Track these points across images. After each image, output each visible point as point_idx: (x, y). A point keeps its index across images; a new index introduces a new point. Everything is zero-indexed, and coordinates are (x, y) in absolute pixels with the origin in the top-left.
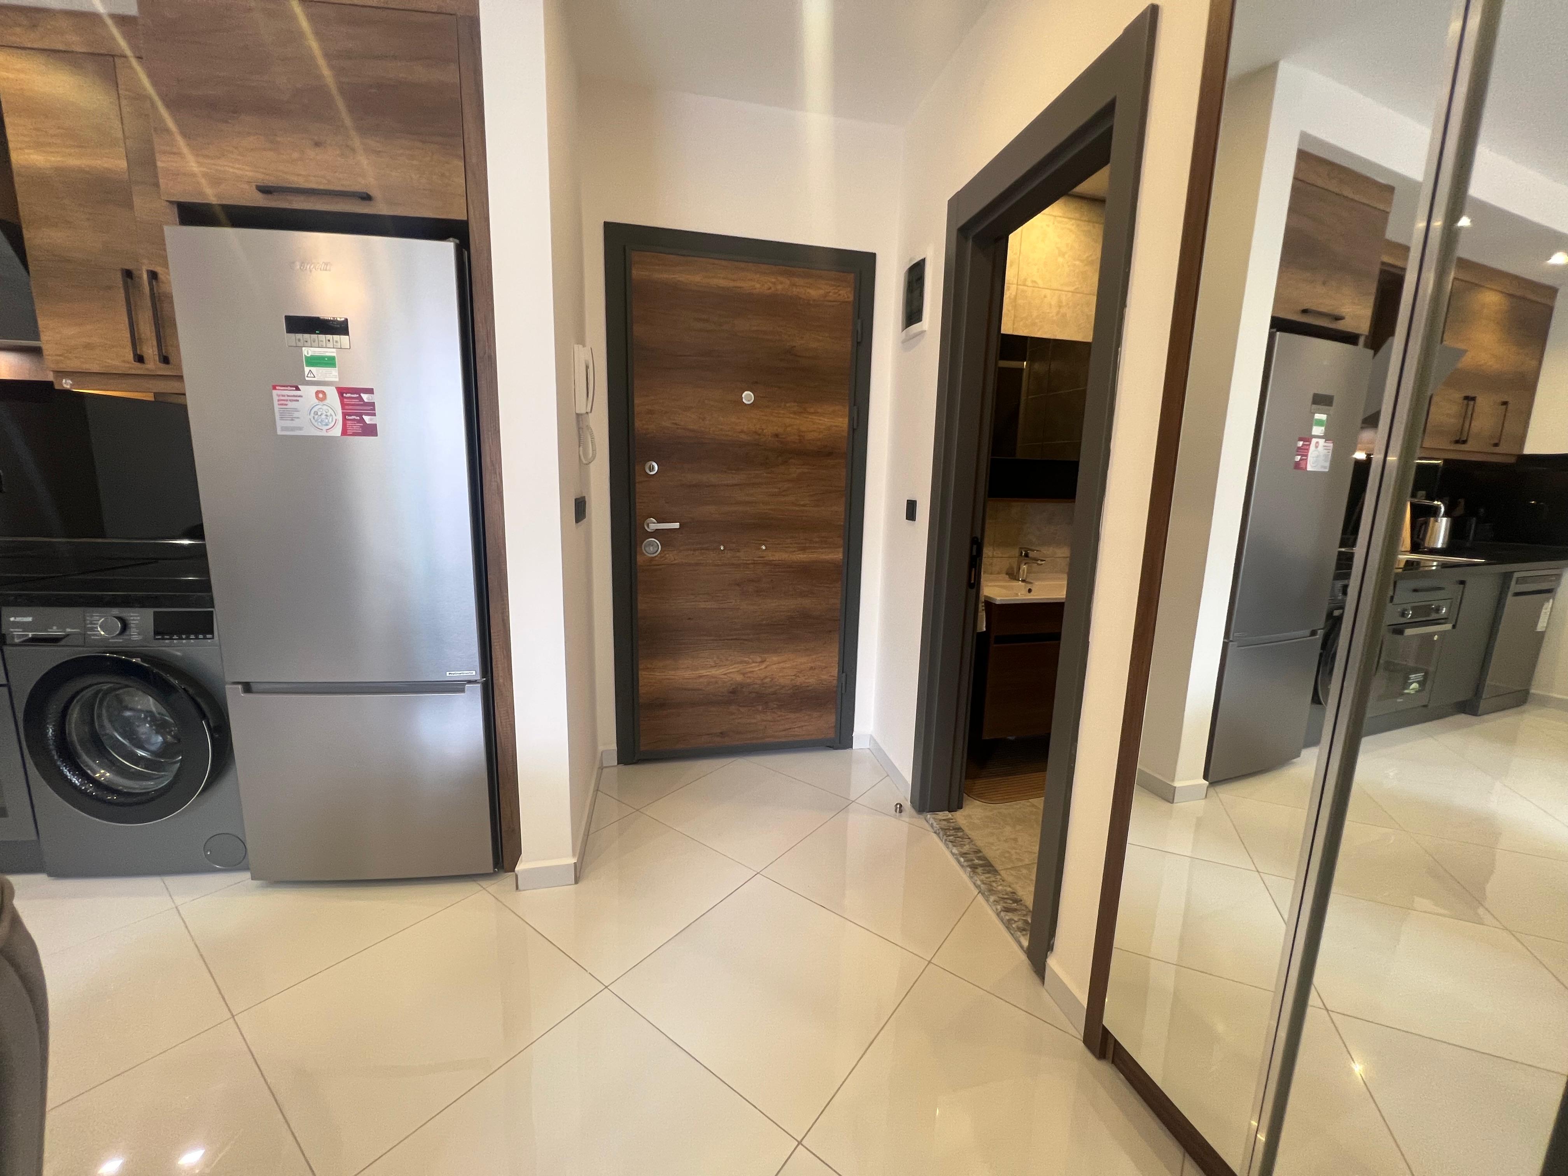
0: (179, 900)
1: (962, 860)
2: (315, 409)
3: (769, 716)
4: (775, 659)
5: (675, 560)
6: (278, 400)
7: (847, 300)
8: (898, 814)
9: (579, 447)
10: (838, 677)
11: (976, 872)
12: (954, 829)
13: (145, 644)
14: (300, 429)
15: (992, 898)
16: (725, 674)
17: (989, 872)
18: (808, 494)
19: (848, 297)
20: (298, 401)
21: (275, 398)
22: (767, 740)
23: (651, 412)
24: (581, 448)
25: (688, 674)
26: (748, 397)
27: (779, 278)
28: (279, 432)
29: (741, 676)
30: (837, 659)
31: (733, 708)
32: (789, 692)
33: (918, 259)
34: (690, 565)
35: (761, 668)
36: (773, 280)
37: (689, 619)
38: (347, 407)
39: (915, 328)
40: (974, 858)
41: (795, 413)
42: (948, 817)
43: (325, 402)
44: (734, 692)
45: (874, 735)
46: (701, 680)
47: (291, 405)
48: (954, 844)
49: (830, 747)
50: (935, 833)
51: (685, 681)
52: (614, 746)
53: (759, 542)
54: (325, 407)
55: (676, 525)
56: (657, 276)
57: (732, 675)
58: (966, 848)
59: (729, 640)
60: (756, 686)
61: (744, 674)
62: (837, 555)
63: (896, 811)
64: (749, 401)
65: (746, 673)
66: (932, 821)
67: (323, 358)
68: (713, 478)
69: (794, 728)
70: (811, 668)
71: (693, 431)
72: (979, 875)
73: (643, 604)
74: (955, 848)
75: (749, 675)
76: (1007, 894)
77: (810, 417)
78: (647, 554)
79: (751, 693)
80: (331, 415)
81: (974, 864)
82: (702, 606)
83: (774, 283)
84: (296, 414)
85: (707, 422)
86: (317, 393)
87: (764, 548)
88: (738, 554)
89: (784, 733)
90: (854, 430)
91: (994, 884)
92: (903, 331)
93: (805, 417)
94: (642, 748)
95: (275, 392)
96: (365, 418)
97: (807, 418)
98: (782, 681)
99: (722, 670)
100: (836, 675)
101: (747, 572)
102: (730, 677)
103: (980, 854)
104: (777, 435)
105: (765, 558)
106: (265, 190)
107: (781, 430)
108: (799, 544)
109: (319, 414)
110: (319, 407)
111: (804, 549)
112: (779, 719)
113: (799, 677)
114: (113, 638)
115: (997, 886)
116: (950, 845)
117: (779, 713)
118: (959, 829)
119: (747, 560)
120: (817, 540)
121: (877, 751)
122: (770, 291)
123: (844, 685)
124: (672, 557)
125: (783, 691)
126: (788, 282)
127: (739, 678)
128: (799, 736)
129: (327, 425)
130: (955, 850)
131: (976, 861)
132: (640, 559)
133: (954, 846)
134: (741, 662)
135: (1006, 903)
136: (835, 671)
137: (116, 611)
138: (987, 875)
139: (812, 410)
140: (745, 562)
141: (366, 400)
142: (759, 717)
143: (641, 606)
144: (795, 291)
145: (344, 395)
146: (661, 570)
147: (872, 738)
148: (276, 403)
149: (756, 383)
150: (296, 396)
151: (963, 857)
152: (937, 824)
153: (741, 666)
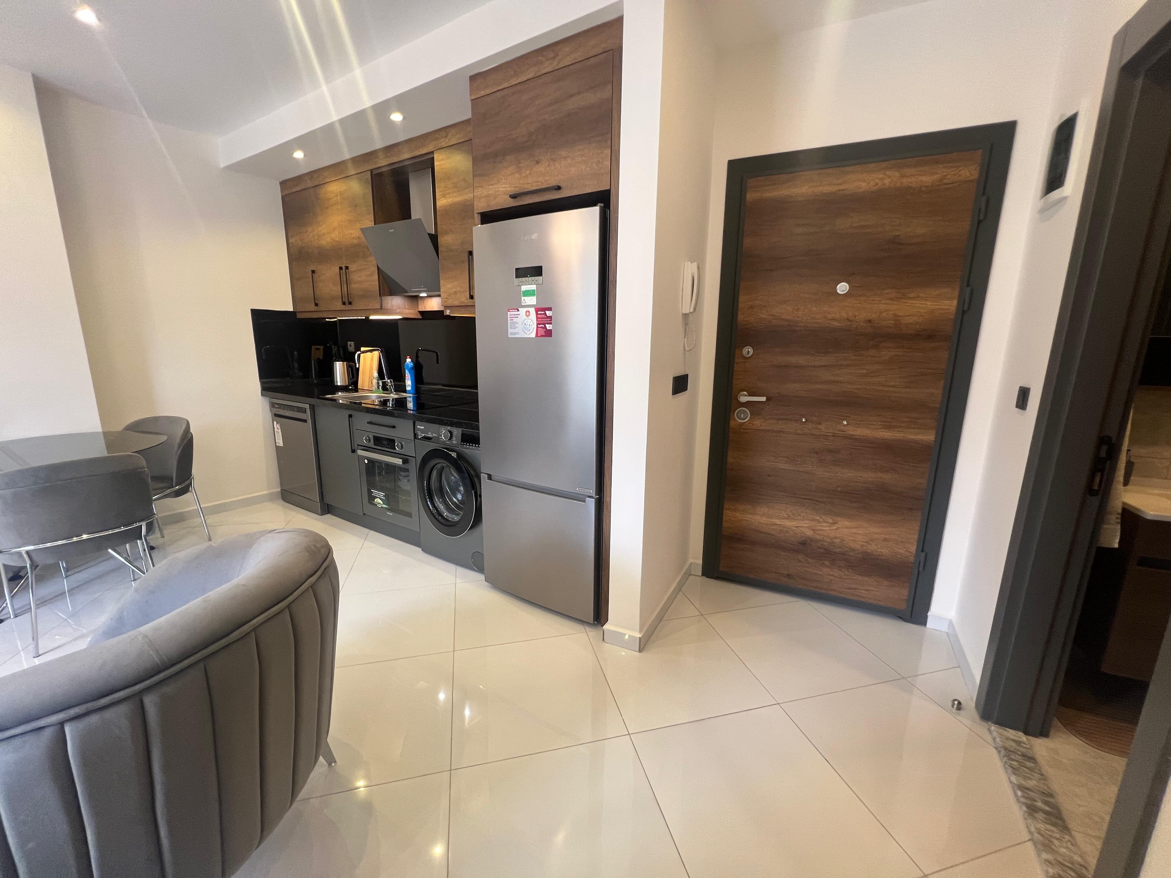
0: (458, 581)
1: (1019, 793)
2: (525, 322)
3: (836, 572)
4: (847, 523)
5: (761, 426)
6: (510, 318)
7: (970, 178)
8: (954, 710)
9: (685, 338)
10: (916, 554)
11: (1035, 817)
12: (1024, 755)
13: (457, 446)
14: (518, 333)
15: (1045, 856)
16: (796, 527)
17: (1054, 825)
18: (899, 375)
19: (971, 175)
20: (518, 317)
21: (509, 316)
22: (831, 593)
23: (751, 307)
24: (686, 339)
25: (764, 520)
26: (843, 288)
27: (888, 173)
28: (510, 336)
29: (812, 532)
30: (916, 537)
31: (801, 557)
32: (858, 556)
33: (1069, 114)
34: (774, 431)
35: (831, 528)
36: (881, 176)
37: (769, 476)
38: (539, 320)
39: (1056, 194)
40: (1038, 800)
41: (892, 299)
42: (1021, 740)
43: (529, 317)
44: (804, 543)
45: (954, 622)
46: (774, 527)
47: (515, 320)
48: (1016, 772)
49: (900, 617)
50: (996, 748)
51: (761, 525)
52: (700, 561)
53: (843, 418)
54: (529, 320)
55: (763, 399)
56: (767, 195)
57: (803, 529)
58: (1031, 783)
59: (802, 498)
60: (825, 543)
61: (814, 530)
62: (929, 437)
63: (953, 706)
64: (843, 291)
65: (817, 530)
66: (995, 734)
67: (529, 291)
68: (801, 360)
69: (861, 590)
70: (886, 540)
71: (785, 320)
72: (1037, 821)
73: (732, 458)
74: (1014, 776)
75: (819, 532)
76: (1072, 863)
77: (910, 301)
78: (738, 419)
79: (819, 548)
80: (532, 325)
81: (1035, 807)
82: (783, 467)
83: (881, 179)
84: (517, 325)
85: (800, 313)
86: (527, 312)
87: (845, 423)
88: (819, 426)
89: (849, 591)
90: (964, 312)
91: (1056, 842)
92: (1041, 199)
93: (904, 303)
94: (721, 569)
95: (509, 313)
96: (547, 326)
97: (906, 303)
98: (853, 545)
99: (794, 523)
100: (914, 552)
101: (826, 443)
102: (801, 530)
103: (1050, 799)
104: (870, 321)
105: (846, 433)
106: (514, 197)
107: (874, 316)
108: (884, 422)
109: (526, 324)
110: (527, 320)
111: (889, 427)
112: (845, 577)
113: (870, 544)
114: (447, 441)
115: (1060, 846)
116: (1010, 770)
117: (847, 573)
118: (1032, 759)
119: (827, 432)
120: (905, 420)
121: (952, 638)
122: (876, 187)
123: (922, 564)
124: (758, 423)
125: (851, 554)
126: (897, 174)
127: (809, 533)
128: (865, 597)
129: (529, 331)
130: (1013, 778)
131: (1040, 804)
132: (732, 423)
133: (1014, 774)
134: (813, 520)
135: (1064, 871)
136: (913, 548)
137: (449, 428)
138: (1049, 827)
139: (912, 295)
140: (825, 434)
141: (548, 315)
142: (825, 570)
143: (730, 460)
144: (906, 181)
145: (538, 312)
146: (748, 433)
147: (951, 622)
148: (509, 319)
149: (853, 274)
150: (516, 315)
151: (1022, 791)
152: (1001, 741)
153: (813, 524)
